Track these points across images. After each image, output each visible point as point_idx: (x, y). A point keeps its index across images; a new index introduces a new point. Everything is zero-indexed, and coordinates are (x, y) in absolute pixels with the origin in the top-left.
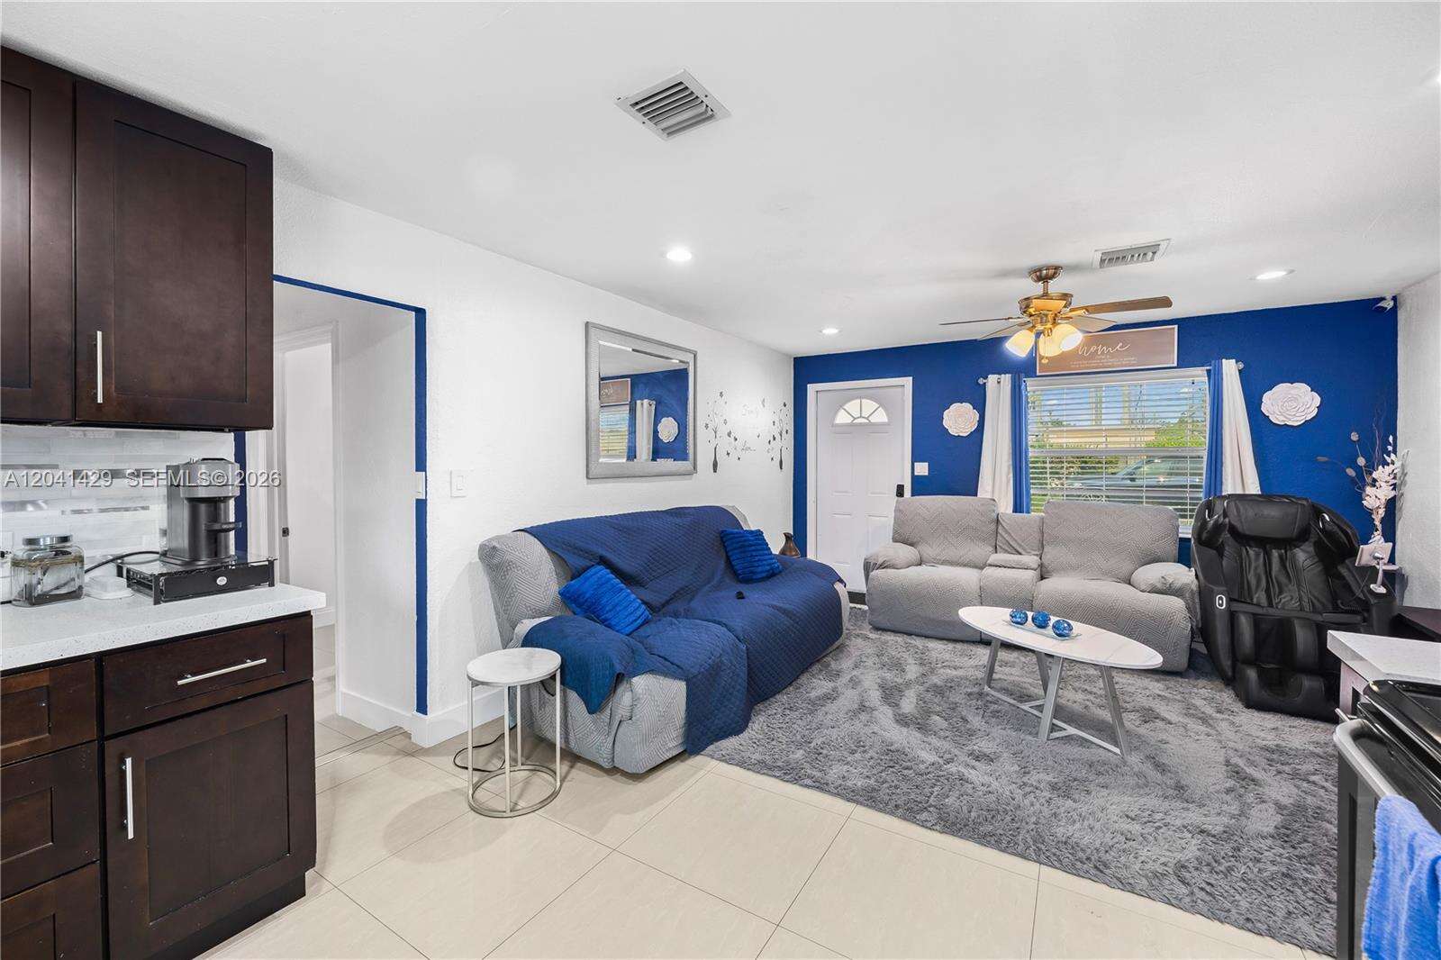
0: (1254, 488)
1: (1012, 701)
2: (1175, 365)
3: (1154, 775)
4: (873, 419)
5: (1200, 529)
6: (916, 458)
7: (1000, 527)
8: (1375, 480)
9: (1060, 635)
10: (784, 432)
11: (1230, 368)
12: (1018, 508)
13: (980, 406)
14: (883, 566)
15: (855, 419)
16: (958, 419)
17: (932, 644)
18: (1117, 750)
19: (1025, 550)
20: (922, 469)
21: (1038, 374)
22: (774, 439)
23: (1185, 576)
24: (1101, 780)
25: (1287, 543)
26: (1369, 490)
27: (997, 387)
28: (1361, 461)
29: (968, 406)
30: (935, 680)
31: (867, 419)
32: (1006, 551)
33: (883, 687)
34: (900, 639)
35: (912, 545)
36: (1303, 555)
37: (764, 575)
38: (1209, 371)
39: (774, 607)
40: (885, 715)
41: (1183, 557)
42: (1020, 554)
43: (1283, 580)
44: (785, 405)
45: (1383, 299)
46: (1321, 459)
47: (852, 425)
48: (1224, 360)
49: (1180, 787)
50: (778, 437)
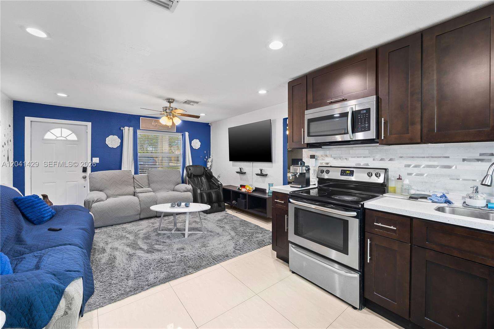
0: (191, 164)
1: (169, 232)
2: (175, 132)
3: (212, 234)
4: (69, 138)
5: (188, 174)
6: (93, 156)
7: (135, 180)
8: (208, 161)
9: (188, 206)
10: (9, 142)
11: (187, 134)
12: (136, 173)
13: (121, 137)
14: (97, 201)
15: (57, 137)
16: (112, 141)
17: (125, 226)
18: (202, 232)
19: (144, 187)
20: (96, 160)
21: (141, 129)
22: (5, 145)
23: (190, 187)
24: (207, 239)
25: (200, 176)
26: (208, 163)
27: (128, 132)
28: (206, 157)
29: (116, 137)
30: (141, 236)
31: (65, 138)
32: (138, 188)
33: (128, 246)
34: (110, 228)
35: (101, 191)
36: (203, 179)
37: (49, 217)
38: (182, 135)
39: (80, 229)
40: (139, 253)
41: (183, 182)
42: (142, 188)
43: (202, 184)
44: (10, 126)
45: (209, 124)
46: (201, 157)
47: (55, 140)
48: (186, 132)
49: (218, 234)
50: (7, 144)
